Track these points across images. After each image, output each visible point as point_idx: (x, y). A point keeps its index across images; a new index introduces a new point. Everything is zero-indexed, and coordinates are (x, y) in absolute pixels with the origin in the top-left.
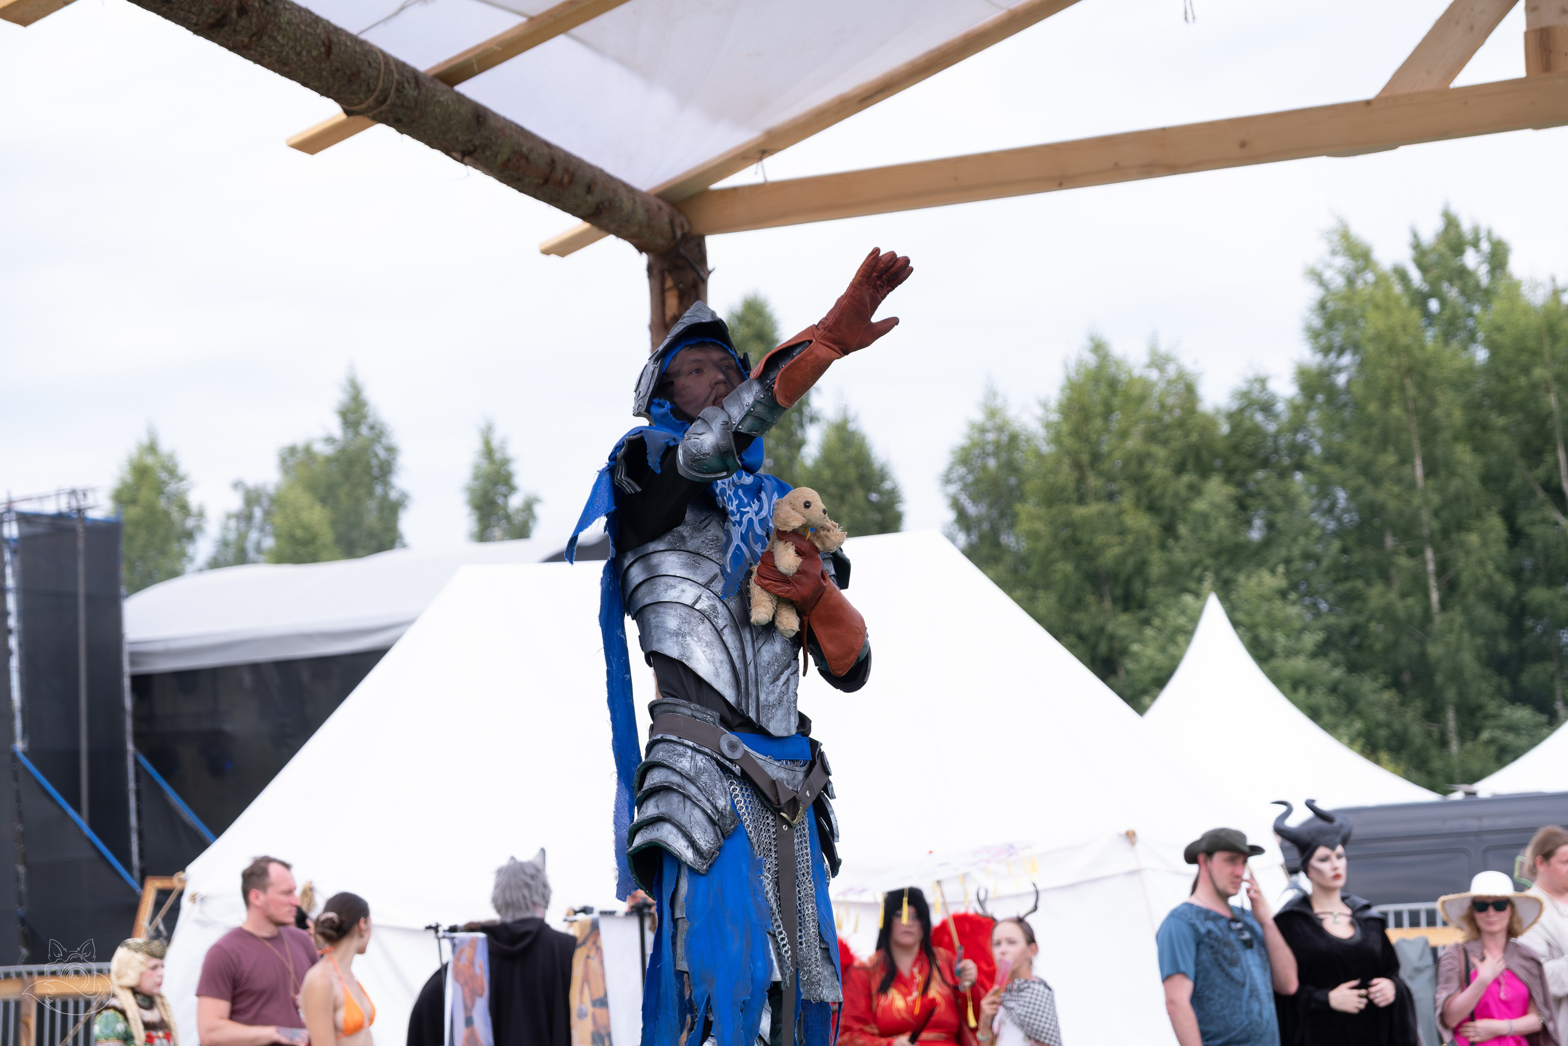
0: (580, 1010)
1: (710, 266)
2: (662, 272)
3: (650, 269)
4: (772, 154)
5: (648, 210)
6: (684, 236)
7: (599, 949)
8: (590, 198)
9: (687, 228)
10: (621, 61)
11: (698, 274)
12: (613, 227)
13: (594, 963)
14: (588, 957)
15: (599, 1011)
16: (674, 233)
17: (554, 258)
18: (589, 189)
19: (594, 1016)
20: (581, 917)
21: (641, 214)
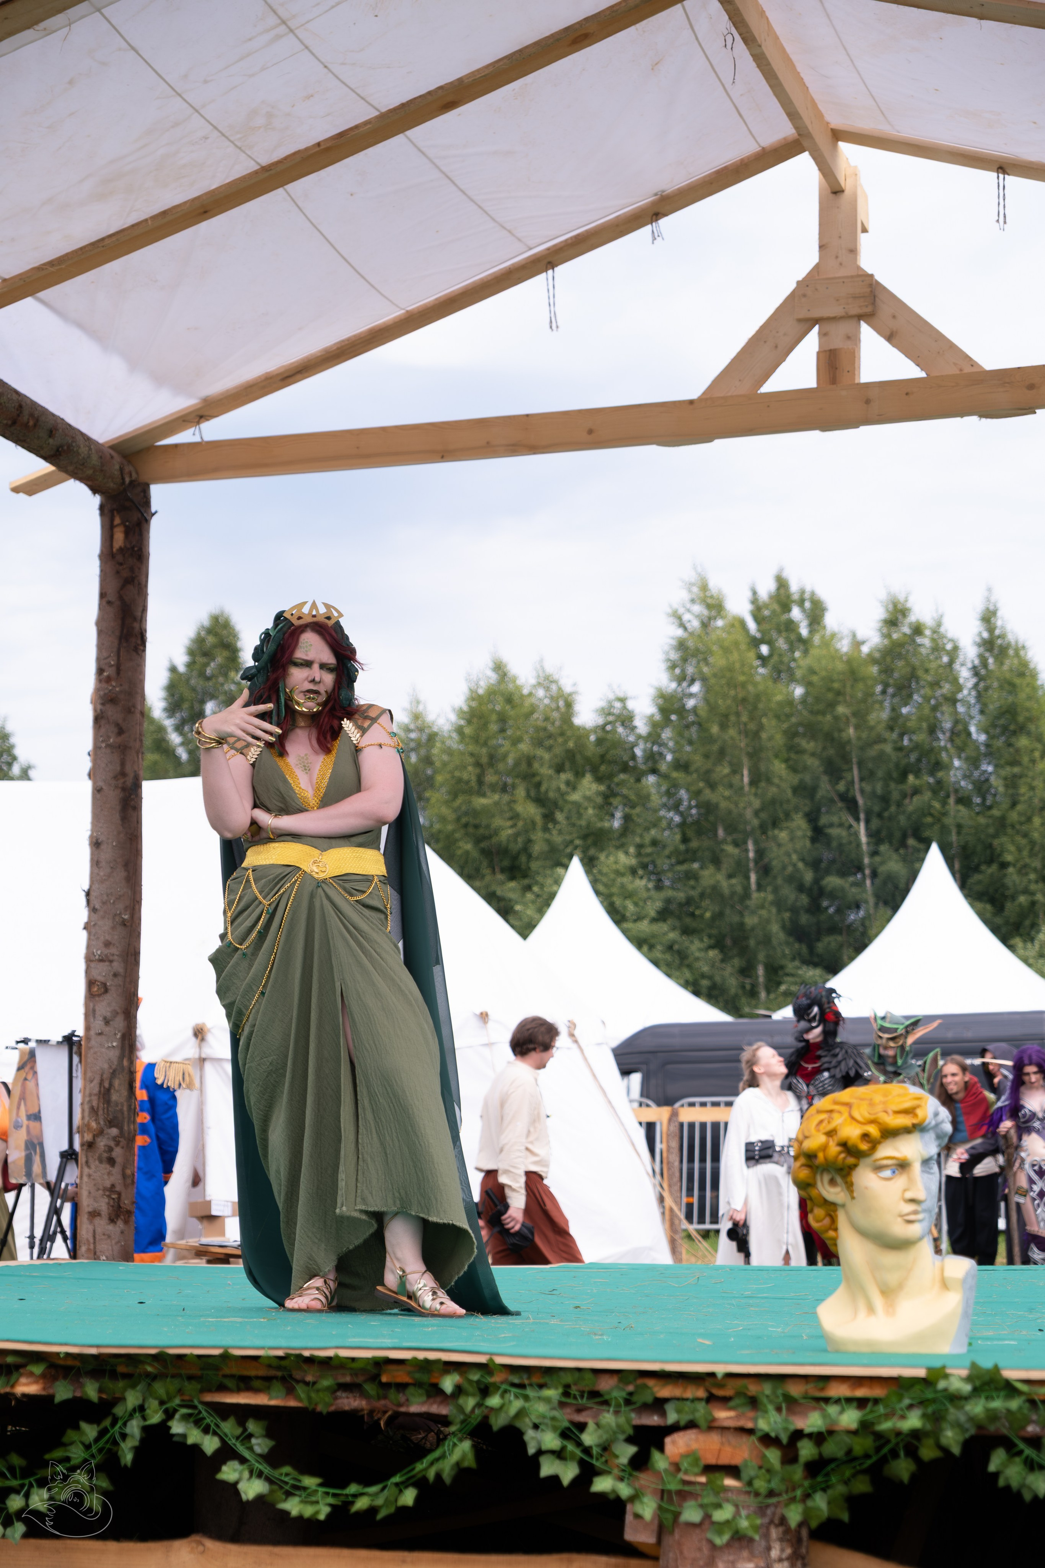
0: (17, 1122)
1: (153, 510)
2: (112, 511)
3: (102, 508)
4: (208, 420)
5: (101, 457)
6: (132, 482)
7: (35, 1073)
8: (51, 441)
9: (134, 476)
10: (80, 325)
11: (143, 515)
12: (71, 468)
13: (30, 1084)
14: (26, 1079)
15: (33, 1124)
16: (123, 479)
17: (22, 495)
18: (51, 433)
19: (28, 1127)
20: (21, 1045)
21: (95, 460)
